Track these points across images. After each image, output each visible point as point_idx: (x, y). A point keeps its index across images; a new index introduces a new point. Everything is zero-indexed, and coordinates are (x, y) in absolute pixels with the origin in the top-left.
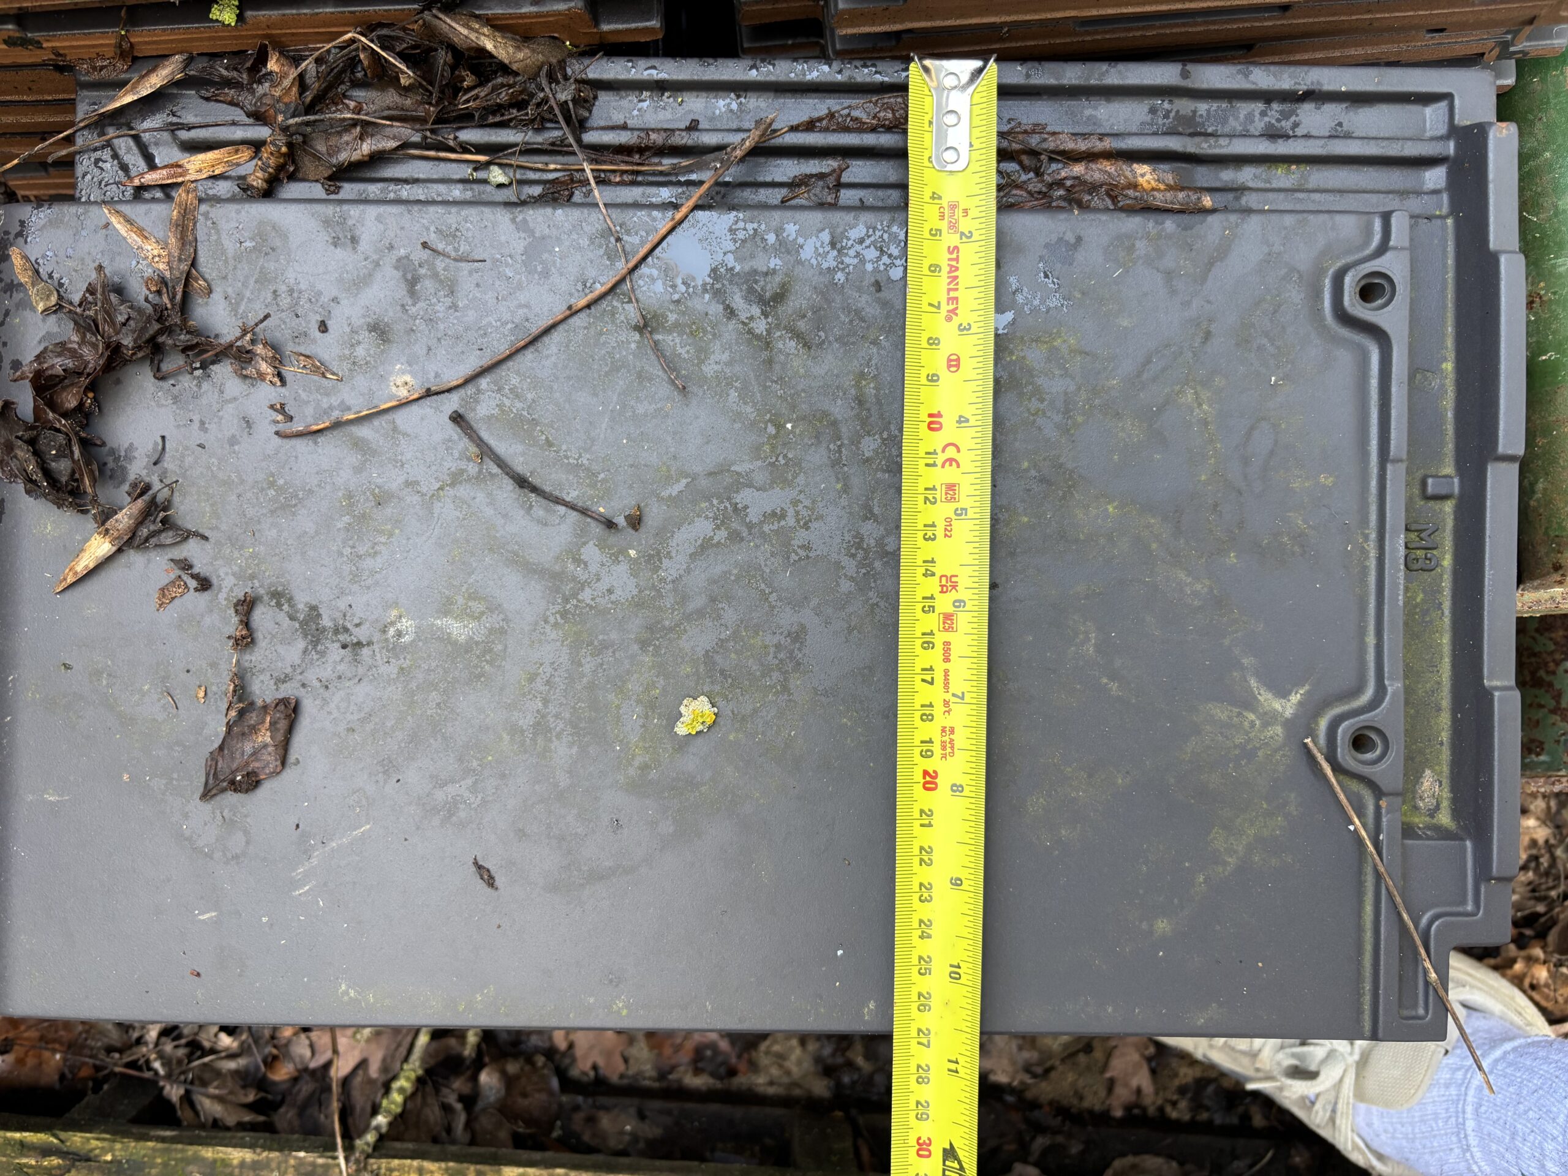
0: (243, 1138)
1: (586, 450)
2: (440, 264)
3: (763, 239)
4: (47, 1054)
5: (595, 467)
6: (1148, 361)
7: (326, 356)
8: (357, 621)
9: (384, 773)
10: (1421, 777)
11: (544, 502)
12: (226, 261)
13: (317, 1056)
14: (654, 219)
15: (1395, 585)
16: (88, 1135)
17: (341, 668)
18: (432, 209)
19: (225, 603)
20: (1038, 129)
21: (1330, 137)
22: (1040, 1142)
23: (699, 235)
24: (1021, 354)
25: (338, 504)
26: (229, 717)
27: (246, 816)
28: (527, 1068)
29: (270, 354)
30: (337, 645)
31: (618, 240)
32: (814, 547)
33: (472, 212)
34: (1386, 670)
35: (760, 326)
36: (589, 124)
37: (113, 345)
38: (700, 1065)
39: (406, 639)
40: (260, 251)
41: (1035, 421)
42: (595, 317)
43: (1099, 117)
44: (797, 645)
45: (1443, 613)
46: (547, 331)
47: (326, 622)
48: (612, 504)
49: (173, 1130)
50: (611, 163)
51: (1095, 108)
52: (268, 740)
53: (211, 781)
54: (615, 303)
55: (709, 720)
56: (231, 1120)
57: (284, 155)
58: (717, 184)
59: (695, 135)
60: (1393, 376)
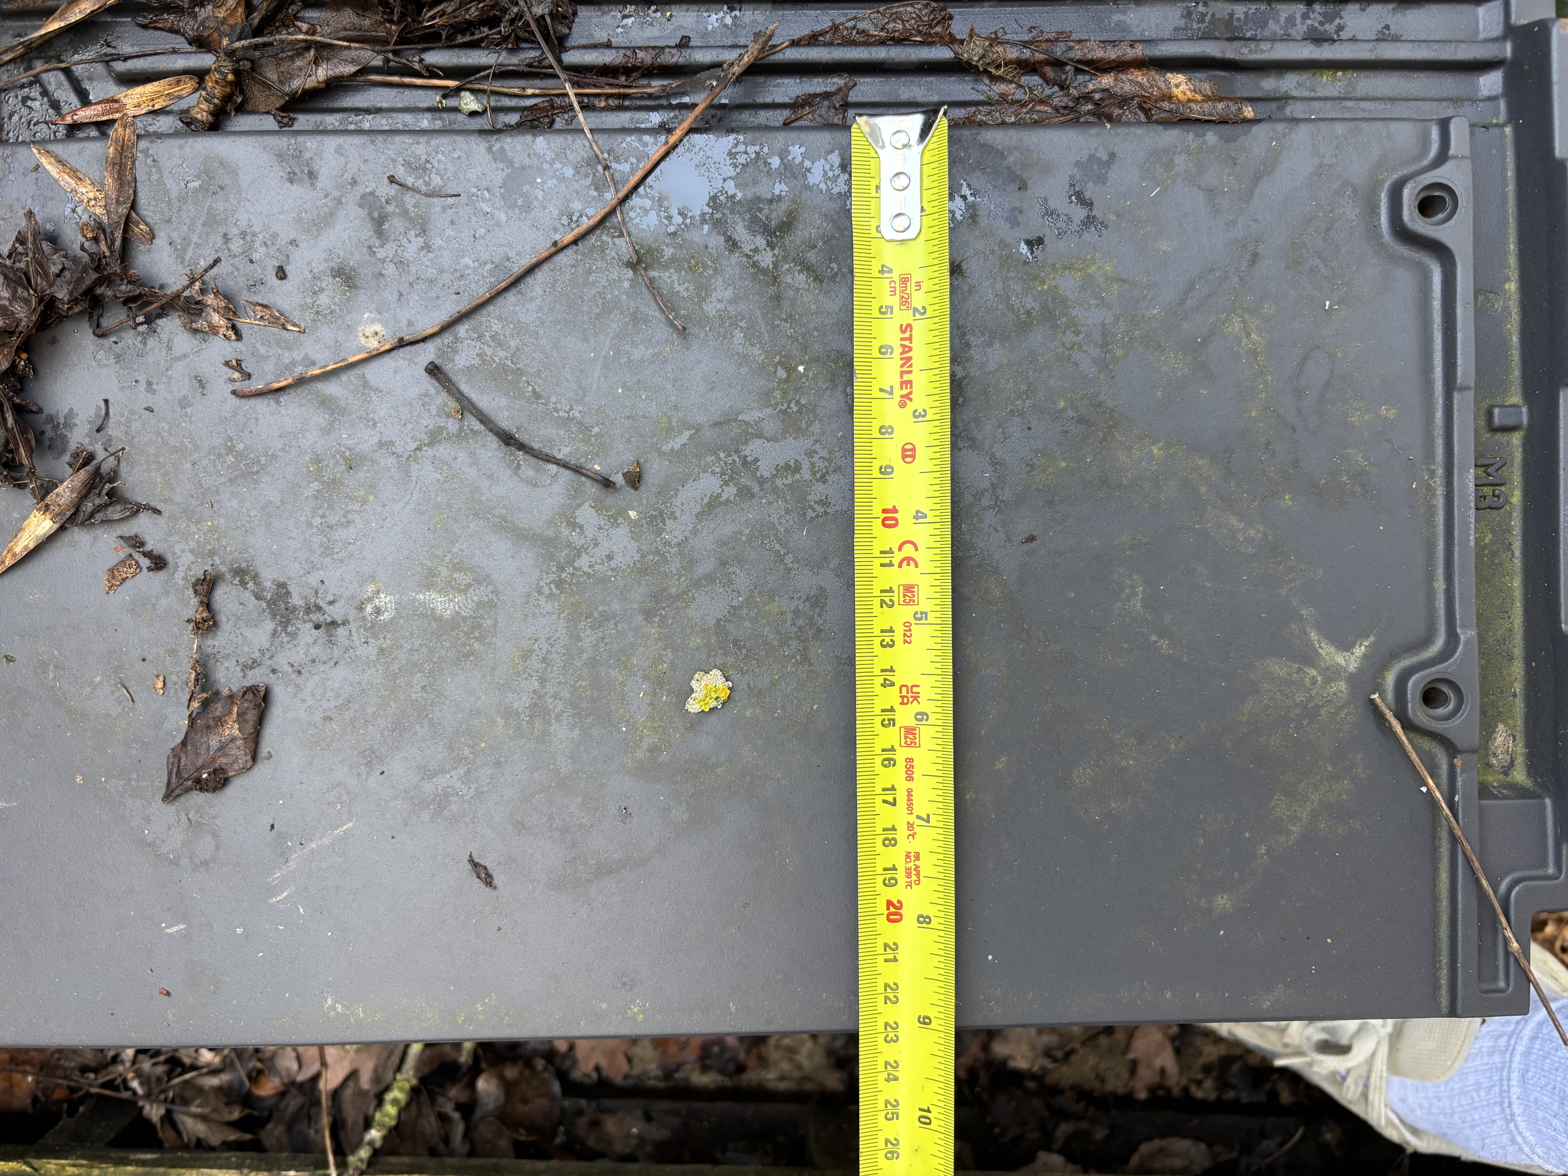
0: (228, 1158)
1: (578, 402)
2: (410, 200)
3: (766, 163)
4: (17, 1077)
5: (588, 420)
6: (1191, 288)
7: (285, 306)
8: (330, 598)
9: (366, 764)
10: (1494, 731)
11: (533, 461)
12: (169, 203)
13: (304, 1069)
14: (646, 145)
15: (1465, 524)
16: (63, 1162)
17: (314, 650)
18: (398, 139)
19: (182, 583)
20: (1061, 37)
21: (1377, 40)
22: (1064, 1129)
23: (697, 160)
24: (1054, 283)
25: (305, 470)
26: (191, 709)
27: (214, 817)
28: (527, 1072)
29: (222, 304)
30: (310, 625)
31: (606, 168)
32: (833, 502)
33: (443, 141)
34: (1458, 617)
35: (766, 259)
36: (570, 43)
37: (47, 299)
38: (707, 1062)
39: (385, 616)
40: (207, 190)
41: (1070, 356)
42: (583, 254)
43: (1129, 22)
44: (817, 611)
45: (1513, 554)
46: (531, 270)
47: (296, 600)
48: (609, 461)
49: (154, 1153)
50: (595, 86)
51: (1124, 13)
52: (236, 732)
53: (174, 780)
54: (604, 238)
55: (724, 694)
56: (215, 1139)
57: (230, 83)
58: (711, 106)
59: (686, 53)
60: (1459, 296)
